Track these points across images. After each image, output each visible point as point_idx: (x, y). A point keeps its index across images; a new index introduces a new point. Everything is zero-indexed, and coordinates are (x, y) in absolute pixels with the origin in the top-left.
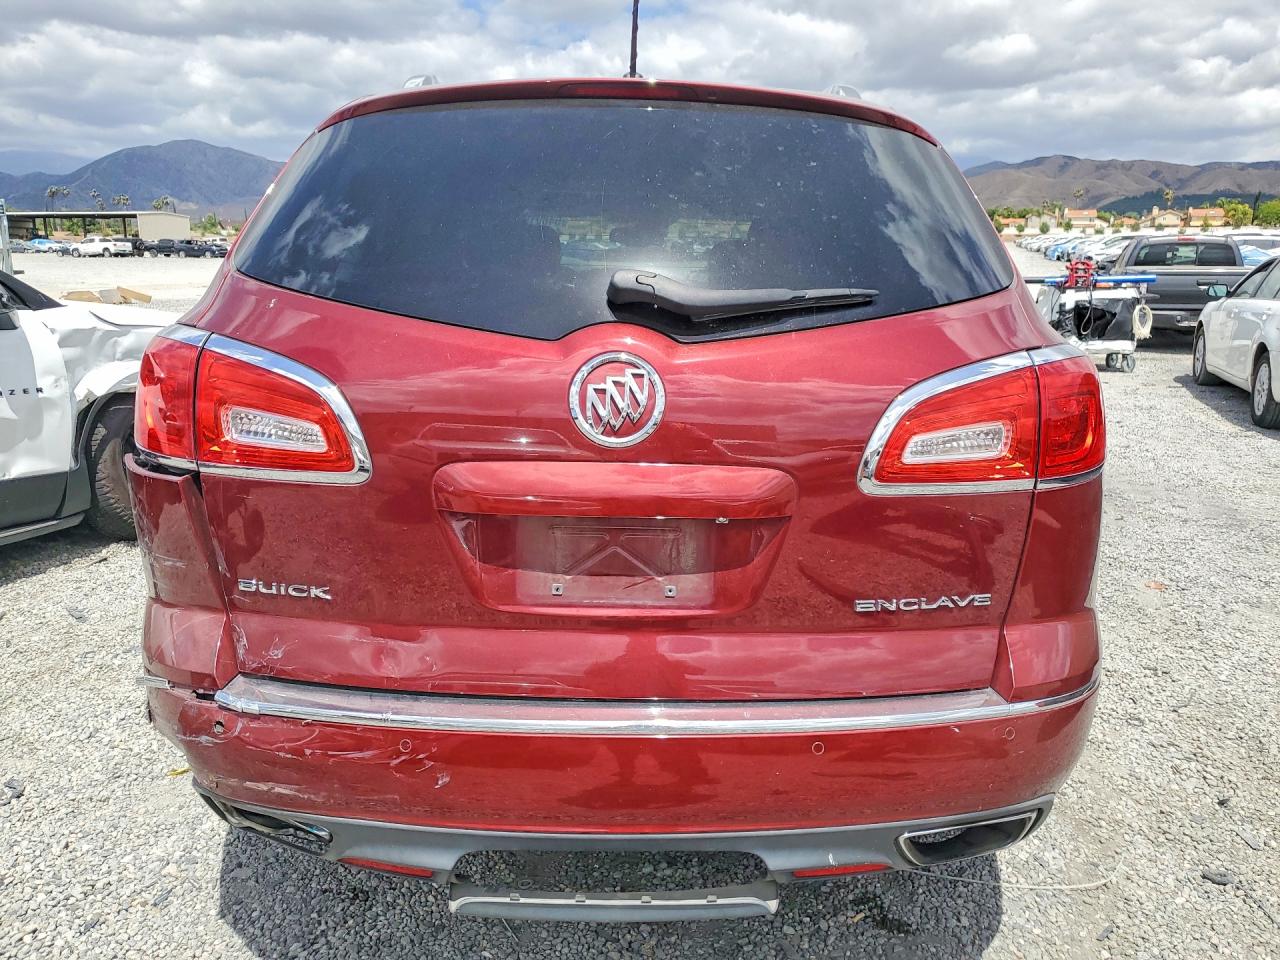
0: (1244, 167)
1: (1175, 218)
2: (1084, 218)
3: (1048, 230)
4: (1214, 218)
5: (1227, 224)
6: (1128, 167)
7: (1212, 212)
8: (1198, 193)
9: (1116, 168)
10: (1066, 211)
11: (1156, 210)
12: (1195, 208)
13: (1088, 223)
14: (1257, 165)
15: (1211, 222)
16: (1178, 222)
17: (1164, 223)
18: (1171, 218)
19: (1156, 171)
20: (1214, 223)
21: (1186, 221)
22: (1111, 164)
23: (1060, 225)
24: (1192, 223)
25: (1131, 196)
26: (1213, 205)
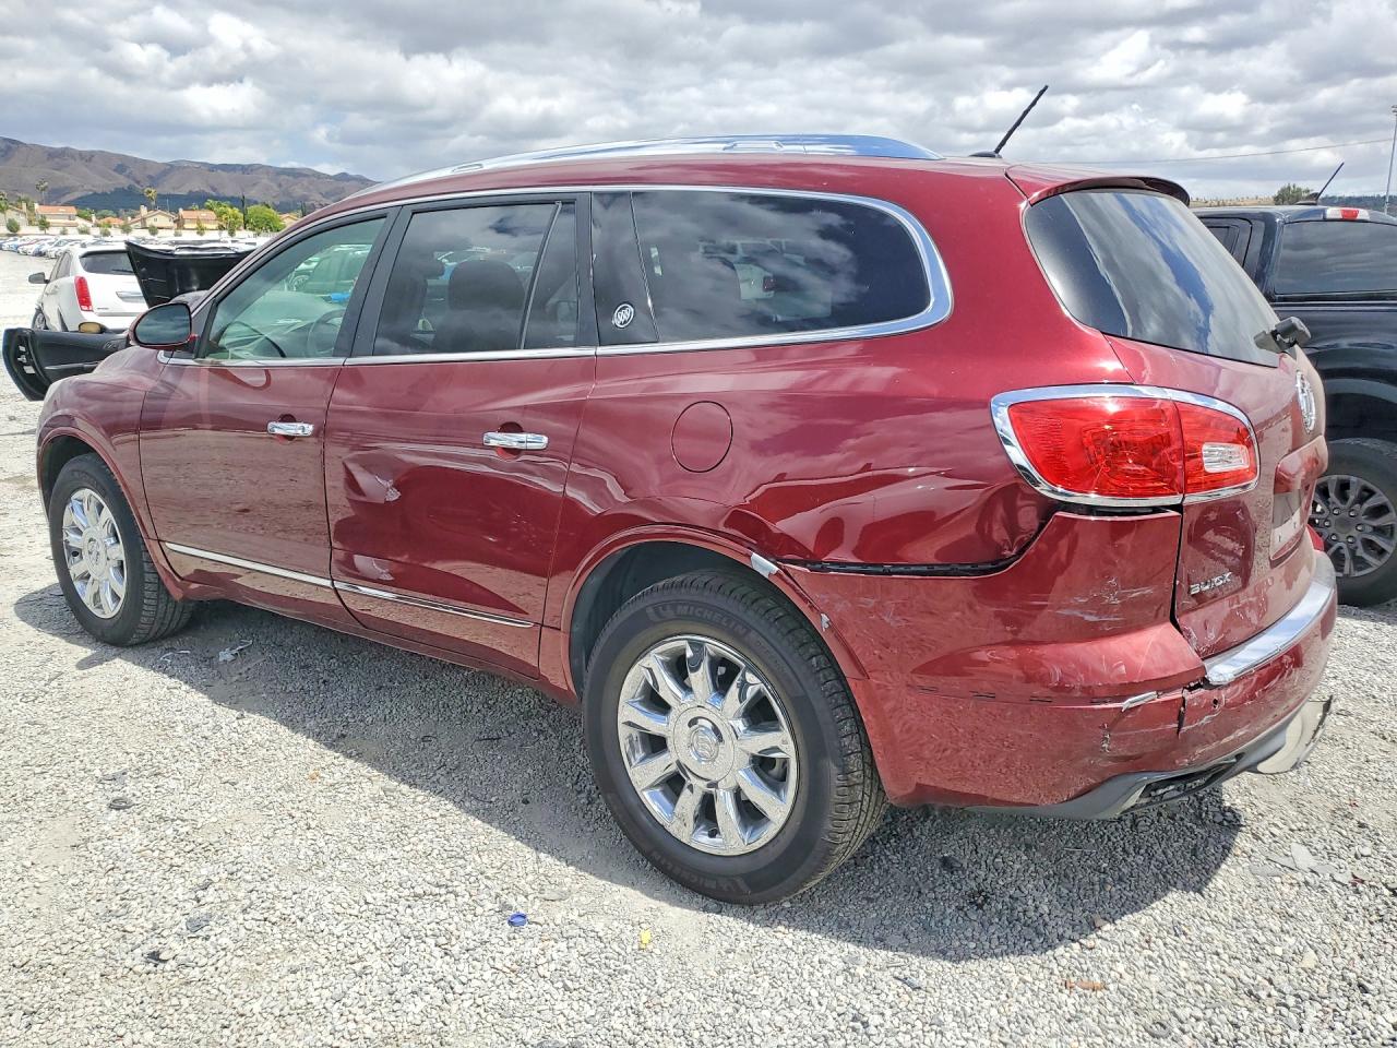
0: (213, 168)
1: (167, 219)
2: (58, 215)
3: (18, 229)
4: (207, 221)
5: (221, 228)
6: (88, 158)
7: (204, 214)
8: (172, 193)
9: (73, 157)
10: (37, 206)
11: (144, 210)
12: (184, 210)
13: (67, 221)
14: (225, 167)
15: (205, 225)
16: (171, 224)
17: (157, 224)
18: (162, 219)
19: (122, 165)
20: (209, 226)
21: (180, 223)
22: (63, 154)
23: (30, 223)
24: (186, 226)
25: (100, 192)
26: (202, 207)
